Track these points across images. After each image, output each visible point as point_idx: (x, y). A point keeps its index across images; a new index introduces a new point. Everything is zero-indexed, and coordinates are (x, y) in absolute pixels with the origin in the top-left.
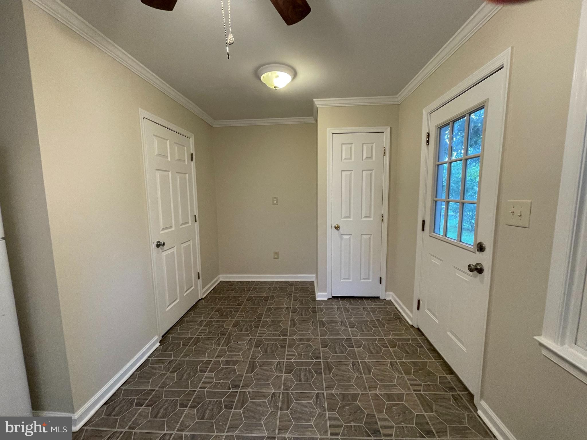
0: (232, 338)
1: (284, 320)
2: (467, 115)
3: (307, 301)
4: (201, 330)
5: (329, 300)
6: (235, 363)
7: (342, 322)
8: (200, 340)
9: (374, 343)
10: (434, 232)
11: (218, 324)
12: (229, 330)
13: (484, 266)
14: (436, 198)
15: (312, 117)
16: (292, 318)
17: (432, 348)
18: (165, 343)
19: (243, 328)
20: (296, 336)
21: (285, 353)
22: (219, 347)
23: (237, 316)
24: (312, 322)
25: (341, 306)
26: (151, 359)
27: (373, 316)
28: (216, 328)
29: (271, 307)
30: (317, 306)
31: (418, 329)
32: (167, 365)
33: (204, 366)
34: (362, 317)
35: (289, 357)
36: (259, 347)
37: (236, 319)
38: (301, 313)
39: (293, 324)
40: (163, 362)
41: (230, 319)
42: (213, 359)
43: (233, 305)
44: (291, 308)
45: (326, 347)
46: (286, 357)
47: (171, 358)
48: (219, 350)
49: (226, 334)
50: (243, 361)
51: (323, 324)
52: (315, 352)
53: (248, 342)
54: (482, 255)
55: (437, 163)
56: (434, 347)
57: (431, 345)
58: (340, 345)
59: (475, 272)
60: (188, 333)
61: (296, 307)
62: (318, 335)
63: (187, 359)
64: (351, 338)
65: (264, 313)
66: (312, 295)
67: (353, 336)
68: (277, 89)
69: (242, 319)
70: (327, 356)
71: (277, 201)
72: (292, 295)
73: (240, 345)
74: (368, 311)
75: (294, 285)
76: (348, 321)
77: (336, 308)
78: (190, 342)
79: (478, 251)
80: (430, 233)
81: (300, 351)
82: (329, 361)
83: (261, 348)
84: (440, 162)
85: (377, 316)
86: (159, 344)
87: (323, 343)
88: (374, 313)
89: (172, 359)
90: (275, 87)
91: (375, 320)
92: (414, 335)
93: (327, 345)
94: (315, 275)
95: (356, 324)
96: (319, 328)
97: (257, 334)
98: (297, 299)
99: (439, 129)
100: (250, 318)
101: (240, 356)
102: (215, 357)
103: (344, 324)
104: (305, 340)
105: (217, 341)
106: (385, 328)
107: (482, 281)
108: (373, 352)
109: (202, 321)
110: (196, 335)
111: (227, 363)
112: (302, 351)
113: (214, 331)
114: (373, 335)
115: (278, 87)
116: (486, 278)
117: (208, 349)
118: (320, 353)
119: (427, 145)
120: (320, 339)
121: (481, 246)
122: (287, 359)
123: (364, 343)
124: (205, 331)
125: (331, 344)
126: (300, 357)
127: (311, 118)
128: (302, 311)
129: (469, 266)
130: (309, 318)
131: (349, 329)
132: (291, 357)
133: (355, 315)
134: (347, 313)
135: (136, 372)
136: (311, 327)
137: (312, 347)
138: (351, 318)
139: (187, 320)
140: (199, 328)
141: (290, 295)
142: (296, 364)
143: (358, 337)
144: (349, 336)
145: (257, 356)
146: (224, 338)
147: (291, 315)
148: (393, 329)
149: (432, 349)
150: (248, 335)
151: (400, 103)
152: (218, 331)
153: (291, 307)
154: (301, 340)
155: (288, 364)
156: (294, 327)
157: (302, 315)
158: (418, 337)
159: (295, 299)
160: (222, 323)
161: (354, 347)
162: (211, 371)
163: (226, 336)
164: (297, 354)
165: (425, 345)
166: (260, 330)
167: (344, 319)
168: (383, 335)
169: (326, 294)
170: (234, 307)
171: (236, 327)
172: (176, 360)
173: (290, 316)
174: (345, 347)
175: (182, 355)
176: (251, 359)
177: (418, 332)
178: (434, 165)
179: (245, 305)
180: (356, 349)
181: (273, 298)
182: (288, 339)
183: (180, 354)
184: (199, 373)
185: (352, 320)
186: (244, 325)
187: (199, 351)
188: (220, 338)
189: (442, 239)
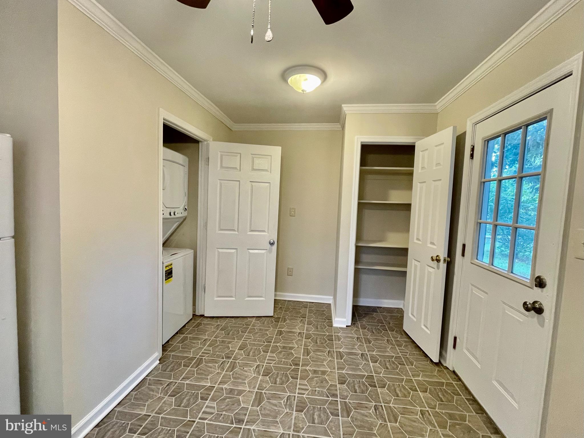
0: (238, 363)
1: (297, 346)
2: (523, 127)
3: (322, 326)
4: (205, 350)
5: (348, 328)
6: (240, 393)
7: (362, 355)
8: (203, 361)
9: (400, 384)
10: (477, 259)
11: (223, 345)
12: (235, 352)
13: (544, 305)
14: (481, 219)
15: (339, 124)
16: (305, 345)
17: (472, 398)
18: (165, 362)
19: (250, 352)
20: (310, 366)
21: (296, 385)
22: (223, 371)
23: (244, 337)
24: (328, 352)
25: (362, 336)
26: (148, 378)
27: (399, 351)
28: (220, 349)
29: (282, 330)
30: (334, 333)
31: (454, 372)
32: (165, 388)
33: (206, 392)
34: (386, 351)
35: (301, 391)
36: (268, 375)
37: (243, 341)
38: (316, 341)
39: (307, 352)
40: (161, 384)
41: (236, 341)
42: (216, 386)
43: (241, 324)
44: (305, 334)
45: (344, 384)
46: (297, 391)
47: (170, 379)
48: (223, 374)
49: (231, 358)
50: (249, 391)
51: (340, 355)
52: (331, 388)
53: (256, 369)
54: (542, 291)
55: (483, 180)
56: (474, 397)
57: (470, 393)
58: (361, 382)
59: (533, 312)
60: (191, 352)
61: (310, 332)
62: (334, 368)
63: (188, 382)
64: (373, 376)
65: (275, 336)
66: (329, 319)
67: (375, 373)
68: (304, 92)
69: (250, 341)
70: (345, 394)
71: (294, 212)
72: (306, 318)
73: (246, 372)
74: (392, 344)
75: (308, 307)
76: (369, 354)
77: (356, 338)
78: (191, 363)
79: (536, 286)
80: (472, 259)
81: (314, 385)
82: (347, 401)
83: (269, 377)
84: (487, 179)
85: (404, 351)
86: (158, 362)
87: (341, 379)
88: (400, 348)
89: (172, 381)
90: (302, 91)
91: (402, 356)
92: (448, 379)
93: (345, 381)
94: (332, 297)
95: (379, 359)
96: (336, 360)
97: (265, 360)
98: (312, 324)
99: (487, 142)
100: (259, 341)
101: (246, 384)
102: (218, 383)
103: (365, 358)
104: (320, 372)
105: (221, 364)
106: (413, 366)
107: (542, 324)
108: (400, 395)
109: (205, 340)
110: (199, 355)
111: (231, 391)
112: (317, 386)
113: (219, 352)
114: (398, 374)
115: (306, 91)
116: (547, 320)
117: (211, 373)
118: (336, 390)
119: (471, 159)
120: (337, 373)
121: (540, 280)
122: (298, 393)
123: (388, 383)
124: (209, 352)
125: (349, 380)
126: (313, 392)
127: (337, 125)
128: (317, 338)
129: (525, 304)
130: (324, 347)
131: (371, 364)
132: (303, 392)
133: (379, 348)
134: (369, 345)
135: (132, 392)
136: (326, 357)
137: (327, 382)
138: (373, 351)
139: (190, 337)
140: (203, 348)
141: (304, 318)
142: (309, 400)
143: (381, 375)
144: (371, 372)
145: (264, 386)
146: (229, 361)
147: (305, 342)
148: (422, 369)
149: (471, 400)
150: (255, 361)
151: (440, 111)
152: (223, 352)
153: (305, 331)
154: (315, 372)
155: (300, 399)
156: (308, 356)
157: (317, 343)
158: (454, 383)
159: (309, 323)
160: (227, 344)
161: (376, 387)
162: (213, 400)
163: (231, 360)
164: (310, 389)
165: (462, 393)
166: (269, 356)
167: (365, 351)
168: (411, 375)
169: (345, 320)
170: (242, 327)
171: (242, 350)
172: (176, 383)
173: (303, 343)
174: (366, 386)
175: (182, 377)
176: (258, 389)
177: (454, 376)
178: (479, 182)
179: (253, 326)
180: (379, 390)
181: (285, 320)
182: (300, 369)
183: (181, 376)
184: (200, 401)
185: (374, 353)
186: (251, 349)
187: (202, 374)
188: (225, 361)
189: (487, 268)
